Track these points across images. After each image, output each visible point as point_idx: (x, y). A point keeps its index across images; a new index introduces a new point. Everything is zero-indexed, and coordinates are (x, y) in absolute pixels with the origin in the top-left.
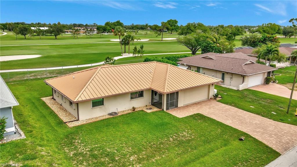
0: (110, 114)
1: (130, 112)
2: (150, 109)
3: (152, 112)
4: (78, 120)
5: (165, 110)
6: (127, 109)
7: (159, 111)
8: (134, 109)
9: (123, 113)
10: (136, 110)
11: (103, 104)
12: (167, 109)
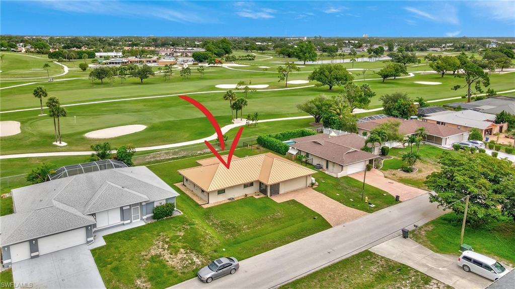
0: (229, 199)
1: (243, 197)
2: (258, 195)
3: (259, 198)
4: (208, 203)
5: (269, 196)
6: (241, 195)
7: (264, 197)
8: (246, 195)
9: (238, 199)
10: (248, 196)
11: (224, 192)
12: (271, 195)
